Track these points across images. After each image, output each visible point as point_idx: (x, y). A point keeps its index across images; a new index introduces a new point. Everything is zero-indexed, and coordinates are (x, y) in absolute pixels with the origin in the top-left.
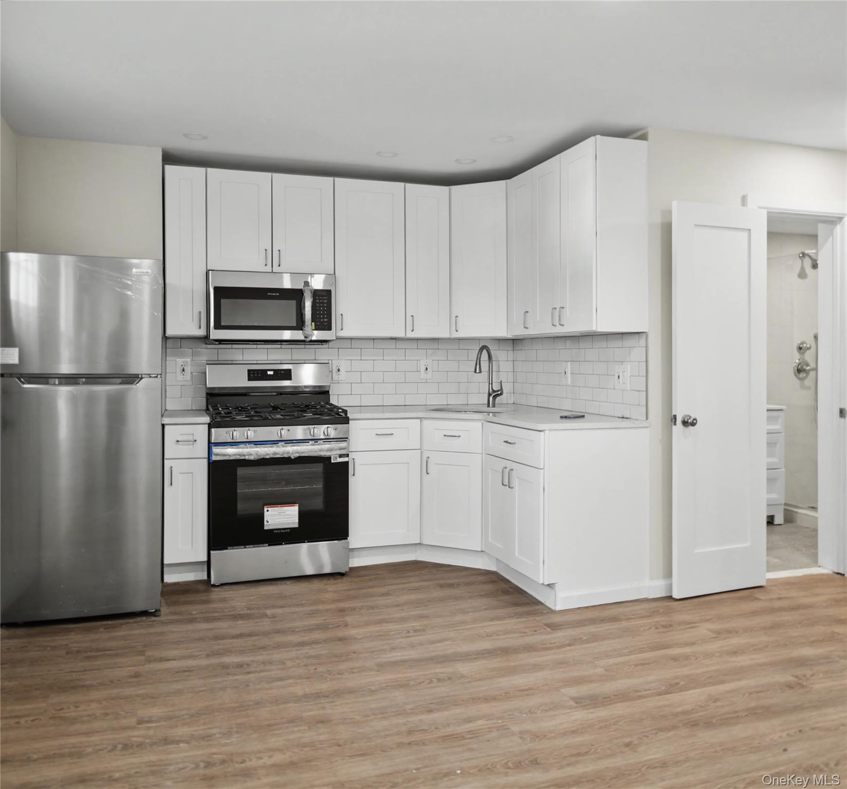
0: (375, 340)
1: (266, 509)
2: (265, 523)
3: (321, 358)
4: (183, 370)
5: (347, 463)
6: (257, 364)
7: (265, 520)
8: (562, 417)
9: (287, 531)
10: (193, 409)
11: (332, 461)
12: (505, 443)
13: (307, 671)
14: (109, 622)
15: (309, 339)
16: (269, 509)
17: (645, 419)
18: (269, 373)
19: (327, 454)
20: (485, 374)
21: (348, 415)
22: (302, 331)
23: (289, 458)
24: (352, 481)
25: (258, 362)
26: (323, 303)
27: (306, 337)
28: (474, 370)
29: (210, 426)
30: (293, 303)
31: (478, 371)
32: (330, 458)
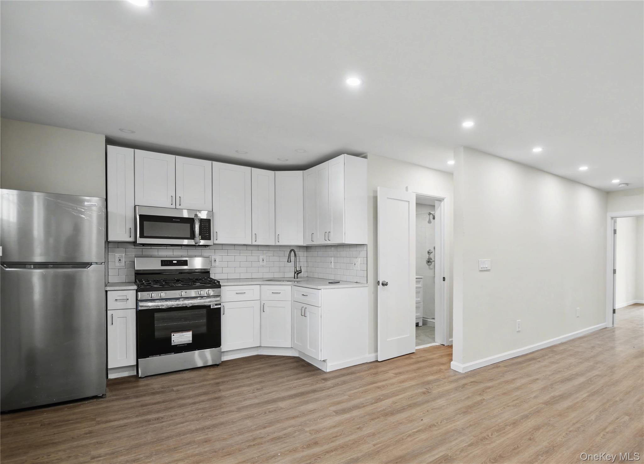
0: (235, 246)
1: (172, 335)
2: (172, 342)
3: (205, 254)
4: (120, 260)
5: (220, 308)
6: (167, 257)
7: (172, 340)
8: (329, 283)
9: (185, 345)
10: (126, 282)
11: (211, 308)
12: (303, 296)
13: (197, 417)
14: (71, 405)
15: (197, 244)
16: (174, 334)
17: (366, 283)
18: (174, 262)
19: (209, 304)
20: (293, 263)
21: (220, 284)
22: (193, 240)
23: (186, 307)
24: (223, 318)
25: (167, 256)
26: (206, 226)
27: (195, 243)
28: (287, 261)
29: (137, 291)
30: (188, 225)
31: (289, 261)
32: (210, 306)
